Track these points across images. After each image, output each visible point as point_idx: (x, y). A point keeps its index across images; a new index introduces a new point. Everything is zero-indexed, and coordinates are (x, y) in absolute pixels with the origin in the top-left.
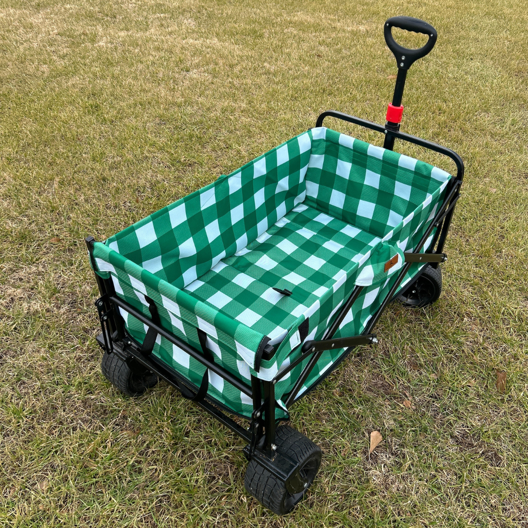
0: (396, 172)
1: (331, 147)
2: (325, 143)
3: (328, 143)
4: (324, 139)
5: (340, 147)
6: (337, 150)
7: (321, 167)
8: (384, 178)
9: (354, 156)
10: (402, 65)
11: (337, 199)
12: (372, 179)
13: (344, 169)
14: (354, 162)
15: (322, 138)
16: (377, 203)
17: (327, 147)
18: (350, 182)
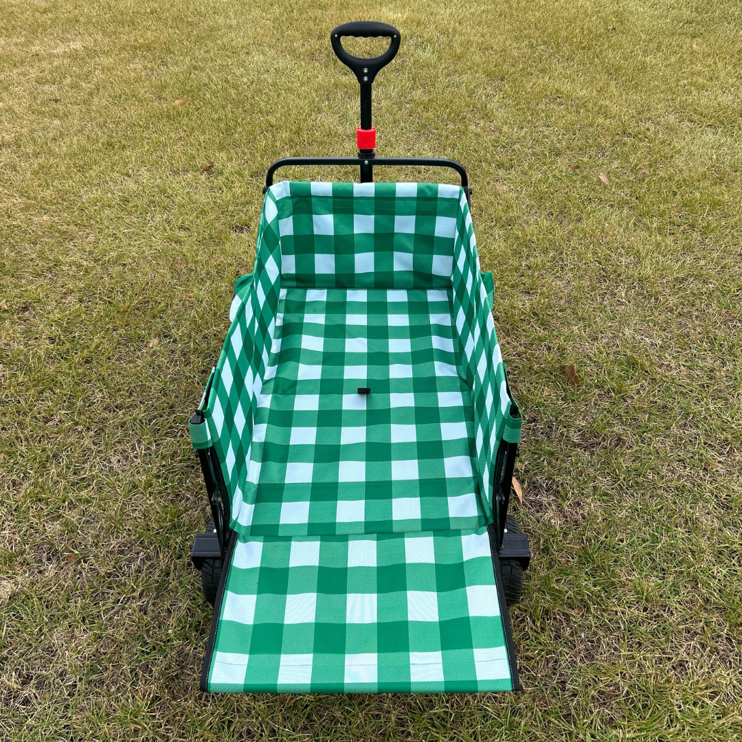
0: (393, 206)
1: (301, 203)
2: (290, 200)
3: (295, 200)
4: (288, 197)
5: (313, 199)
6: (309, 204)
7: (292, 233)
8: (380, 217)
9: (334, 204)
10: (366, 79)
11: (324, 264)
12: (364, 224)
13: (325, 223)
14: (335, 212)
15: (285, 195)
16: (375, 250)
17: (295, 205)
18: (337, 237)
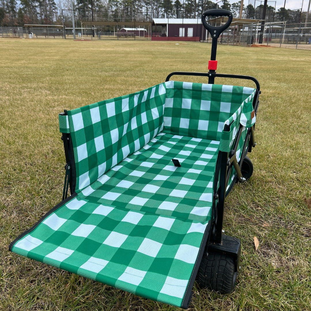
0: (220, 97)
1: (178, 92)
3: (175, 90)
4: (172, 88)
5: (184, 91)
6: (181, 93)
7: (172, 107)
8: (213, 102)
9: (193, 93)
10: (214, 36)
11: (184, 123)
13: (187, 103)
14: (193, 98)
16: (210, 120)
17: (175, 93)
18: (192, 110)
